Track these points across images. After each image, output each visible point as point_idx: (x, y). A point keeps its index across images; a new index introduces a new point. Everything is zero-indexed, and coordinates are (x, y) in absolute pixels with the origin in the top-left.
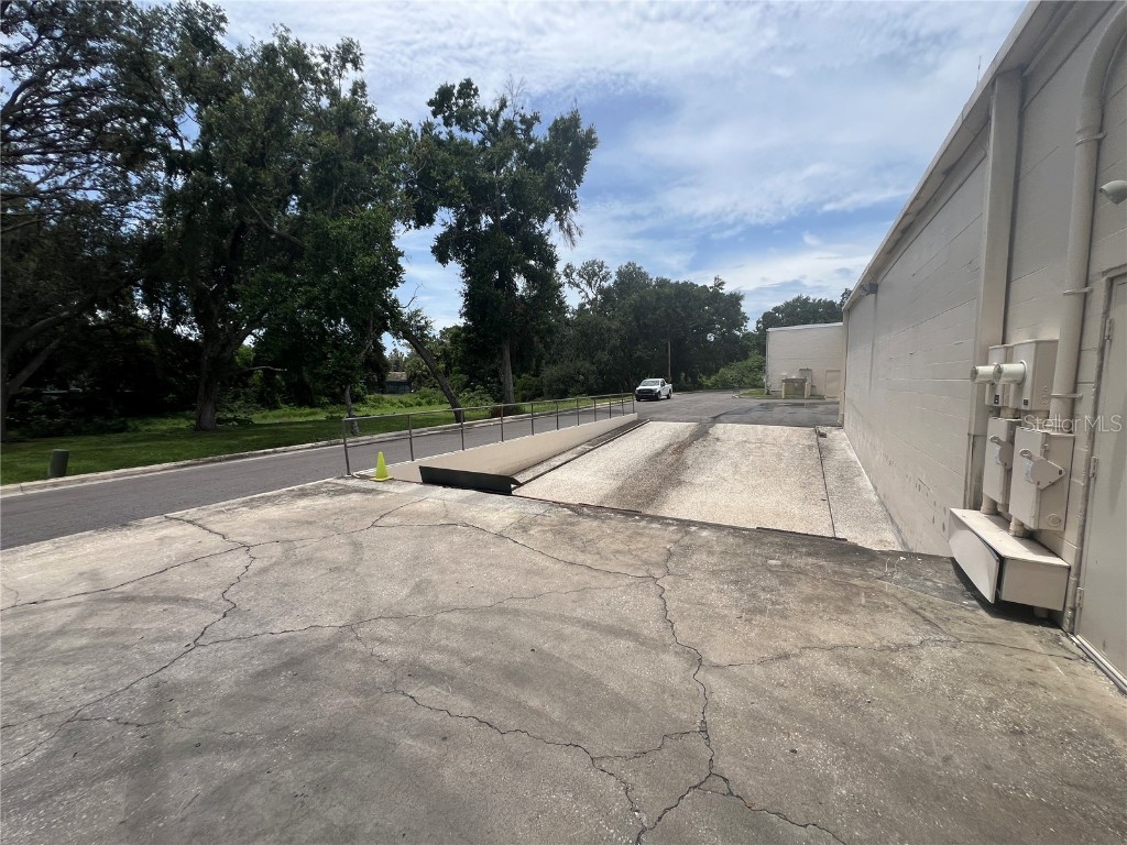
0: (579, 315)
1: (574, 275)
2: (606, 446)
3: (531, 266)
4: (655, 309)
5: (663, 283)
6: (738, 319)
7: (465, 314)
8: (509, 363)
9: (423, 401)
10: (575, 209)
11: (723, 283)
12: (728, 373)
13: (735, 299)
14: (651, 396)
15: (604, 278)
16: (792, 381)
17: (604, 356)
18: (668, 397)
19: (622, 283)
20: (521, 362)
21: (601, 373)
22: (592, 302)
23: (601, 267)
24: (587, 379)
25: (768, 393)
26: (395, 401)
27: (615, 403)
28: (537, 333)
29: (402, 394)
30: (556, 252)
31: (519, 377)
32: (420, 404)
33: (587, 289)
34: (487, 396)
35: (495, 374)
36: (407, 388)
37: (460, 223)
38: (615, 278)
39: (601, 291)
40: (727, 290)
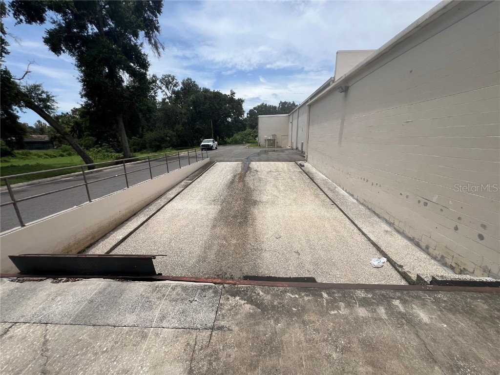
0: (163, 105)
1: (158, 82)
2: (198, 180)
3: (131, 66)
4: (204, 104)
5: (206, 91)
6: (240, 112)
7: (85, 95)
8: (123, 129)
9: (65, 154)
10: (158, 31)
11: (234, 93)
12: (237, 136)
13: (240, 101)
14: (209, 148)
15: (175, 86)
16: (270, 140)
17: (180, 127)
18: (216, 148)
19: (185, 89)
20: (133, 129)
21: (179, 136)
22: (169, 98)
23: (173, 79)
24: (171, 139)
25: (259, 146)
26: (41, 154)
27: (192, 152)
28: (141, 111)
29: (47, 149)
30: (149, 60)
31: (130, 138)
32: (62, 156)
33: (166, 91)
34: (111, 150)
35: (114, 136)
36: (50, 145)
37: (69, 25)
38: (181, 85)
39: (174, 92)
40: (236, 97)
